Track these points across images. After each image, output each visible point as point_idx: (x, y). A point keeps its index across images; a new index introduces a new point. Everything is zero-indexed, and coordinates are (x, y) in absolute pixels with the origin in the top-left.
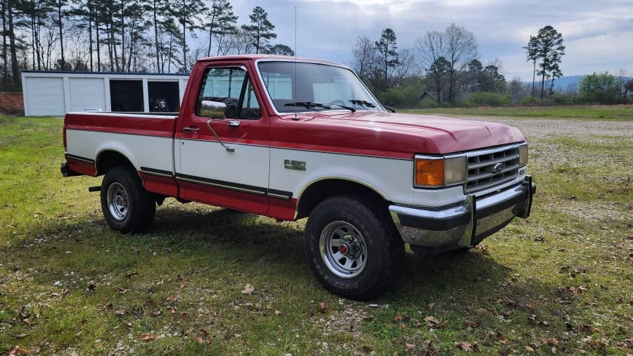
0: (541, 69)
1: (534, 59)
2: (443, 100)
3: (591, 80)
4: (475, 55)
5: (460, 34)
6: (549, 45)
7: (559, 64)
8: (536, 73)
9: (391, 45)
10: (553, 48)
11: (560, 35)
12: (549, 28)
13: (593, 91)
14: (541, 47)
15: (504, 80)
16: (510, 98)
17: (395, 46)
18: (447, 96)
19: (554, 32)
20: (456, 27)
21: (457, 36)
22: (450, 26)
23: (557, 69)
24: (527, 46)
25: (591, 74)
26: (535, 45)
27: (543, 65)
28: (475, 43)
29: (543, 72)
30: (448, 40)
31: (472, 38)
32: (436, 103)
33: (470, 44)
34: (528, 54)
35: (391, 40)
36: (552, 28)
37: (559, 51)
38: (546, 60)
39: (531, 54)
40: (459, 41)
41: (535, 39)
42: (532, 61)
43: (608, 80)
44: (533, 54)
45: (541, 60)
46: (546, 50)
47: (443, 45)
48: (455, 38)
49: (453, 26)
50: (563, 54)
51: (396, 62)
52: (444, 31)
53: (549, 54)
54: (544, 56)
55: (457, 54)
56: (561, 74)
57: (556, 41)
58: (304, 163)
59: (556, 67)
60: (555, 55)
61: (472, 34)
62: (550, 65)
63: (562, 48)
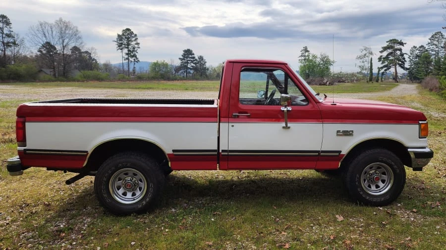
0: (127, 57)
1: (121, 49)
2: (58, 75)
3: (156, 65)
4: (81, 43)
5: (67, 26)
6: (130, 41)
7: (137, 54)
8: (124, 59)
9: (6, 29)
10: (132, 43)
11: (136, 35)
12: (128, 30)
13: (158, 72)
14: (125, 42)
15: (96, 62)
16: (108, 75)
17: (11, 30)
18: (62, 73)
19: (132, 33)
20: (63, 21)
21: (64, 28)
22: (58, 19)
23: (136, 57)
24: (116, 40)
25: (156, 62)
26: (121, 40)
27: (127, 54)
28: (79, 35)
29: (128, 59)
30: (58, 30)
31: (77, 31)
32: (53, 78)
33: (76, 35)
34: (117, 46)
35: (7, 25)
36: (130, 30)
37: (136, 46)
38: (129, 51)
39: (119, 46)
40: (67, 32)
41: (121, 36)
42: (120, 51)
43: (165, 65)
44: (120, 46)
45: (126, 51)
46: (128, 45)
47: (54, 33)
48: (64, 29)
49: (61, 20)
50: (139, 48)
51: (14, 43)
52: (54, 23)
53: (130, 47)
54: (128, 48)
55: (66, 41)
56: (139, 61)
57: (134, 39)
58: (352, 131)
59: (135, 56)
60: (134, 48)
61: (77, 27)
62: (131, 54)
63: (138, 44)
